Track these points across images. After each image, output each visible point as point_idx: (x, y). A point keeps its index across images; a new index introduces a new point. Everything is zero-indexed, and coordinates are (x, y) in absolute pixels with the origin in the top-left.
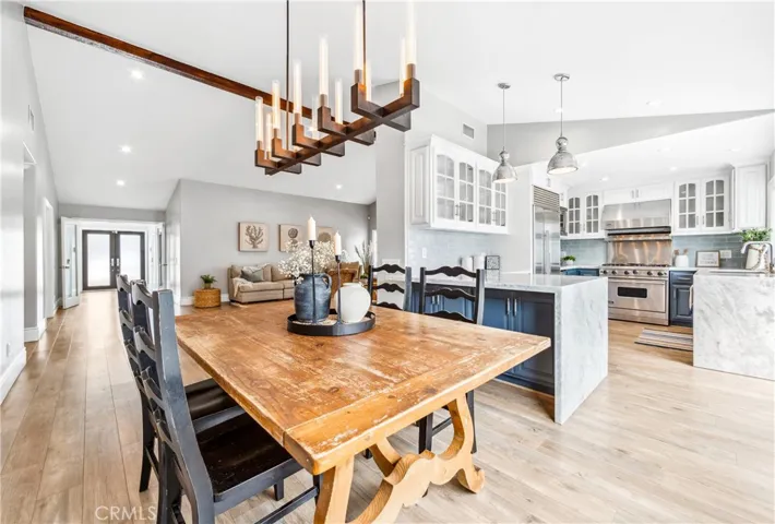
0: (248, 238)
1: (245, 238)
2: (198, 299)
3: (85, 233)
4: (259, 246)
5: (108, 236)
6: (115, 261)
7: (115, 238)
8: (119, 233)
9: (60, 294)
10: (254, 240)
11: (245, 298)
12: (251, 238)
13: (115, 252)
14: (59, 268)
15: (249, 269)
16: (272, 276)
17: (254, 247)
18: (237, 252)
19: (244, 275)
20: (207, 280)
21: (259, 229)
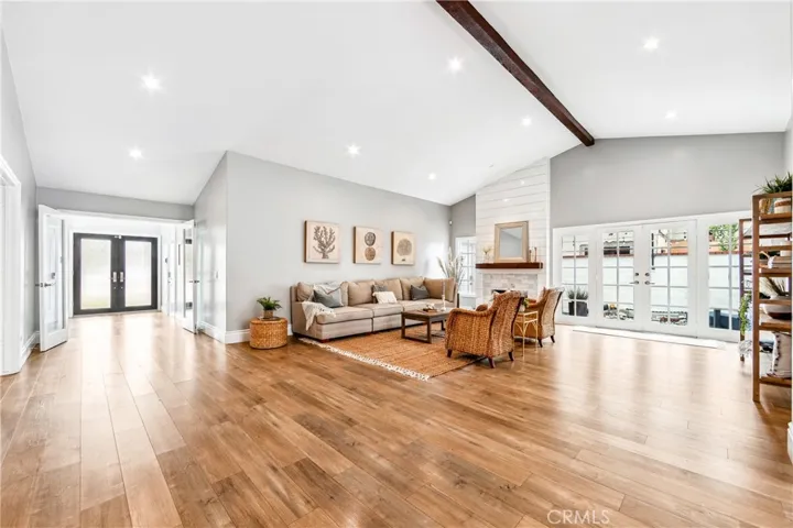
0: (316, 243)
1: (312, 243)
2: (256, 335)
3: (78, 237)
4: (330, 255)
5: (109, 242)
6: (118, 275)
7: (118, 244)
8: (125, 238)
9: (35, 326)
10: (324, 247)
11: (327, 332)
12: (321, 244)
13: (118, 264)
14: (36, 285)
15: (323, 290)
16: (349, 299)
17: (325, 257)
18: (303, 264)
19: (317, 298)
20: (269, 307)
21: (331, 231)
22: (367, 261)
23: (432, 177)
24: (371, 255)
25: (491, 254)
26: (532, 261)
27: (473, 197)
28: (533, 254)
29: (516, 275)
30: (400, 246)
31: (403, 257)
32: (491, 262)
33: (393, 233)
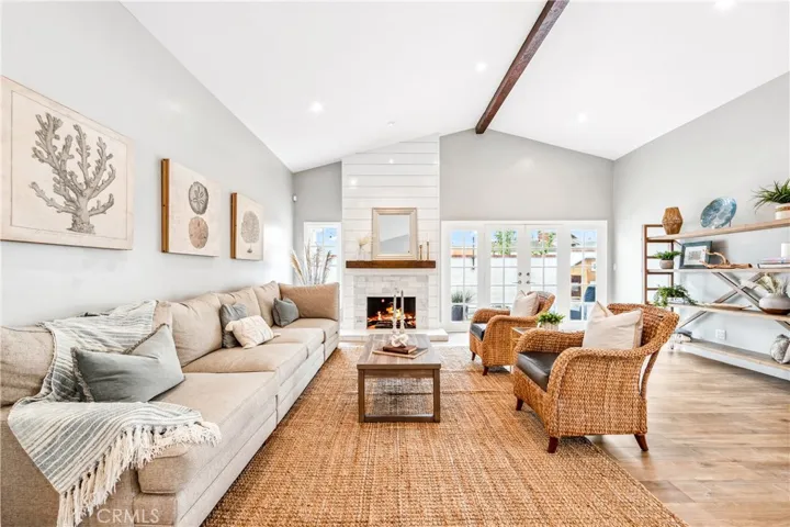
4: (97, 221)
10: (78, 195)
21: (101, 147)
22: (192, 250)
23: (317, 107)
24: (201, 237)
25: (367, 248)
26: (424, 259)
27: (338, 164)
28: (425, 249)
29: (402, 276)
30: (245, 223)
31: (248, 246)
32: (368, 259)
33: (233, 197)
